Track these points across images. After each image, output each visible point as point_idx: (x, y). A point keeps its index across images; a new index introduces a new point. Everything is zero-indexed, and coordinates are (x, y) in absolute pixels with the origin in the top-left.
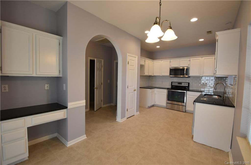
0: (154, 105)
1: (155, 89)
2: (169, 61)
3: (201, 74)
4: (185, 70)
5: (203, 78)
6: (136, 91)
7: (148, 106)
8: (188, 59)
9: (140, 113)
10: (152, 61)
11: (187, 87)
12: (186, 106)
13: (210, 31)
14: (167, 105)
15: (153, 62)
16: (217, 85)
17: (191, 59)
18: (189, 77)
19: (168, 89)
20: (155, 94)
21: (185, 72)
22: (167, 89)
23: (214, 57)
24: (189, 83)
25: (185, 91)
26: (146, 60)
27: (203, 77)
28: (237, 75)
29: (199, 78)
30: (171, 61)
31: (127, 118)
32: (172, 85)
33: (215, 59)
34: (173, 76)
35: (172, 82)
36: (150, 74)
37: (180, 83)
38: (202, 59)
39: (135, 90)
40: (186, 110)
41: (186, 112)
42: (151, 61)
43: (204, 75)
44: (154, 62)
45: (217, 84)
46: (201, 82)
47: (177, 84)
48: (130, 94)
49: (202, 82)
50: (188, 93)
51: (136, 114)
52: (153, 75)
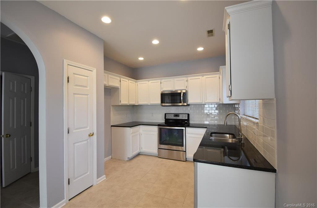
0: (140, 153)
1: (141, 126)
2: (159, 81)
3: (203, 101)
4: (182, 95)
5: (206, 106)
6: (95, 137)
7: (128, 158)
8: (185, 79)
9: (106, 177)
10: (134, 82)
11: (186, 120)
12: (185, 151)
13: (211, 29)
14: (159, 152)
15: (136, 83)
16: (228, 117)
17: (189, 78)
18: (188, 105)
19: (159, 125)
20: (140, 135)
21: (182, 98)
22: (157, 126)
23: (218, 76)
24: (188, 115)
25: (184, 128)
26: (122, 79)
27: (206, 104)
28: (273, 99)
29: (201, 106)
30: (161, 81)
31: (69, 200)
32: (166, 118)
33: (219, 78)
34: (170, 104)
35: (165, 114)
36: (132, 102)
37: (177, 115)
38: (203, 77)
39: (91, 135)
40: (186, 158)
41: (187, 160)
42: (132, 82)
43: (207, 101)
44: (138, 83)
45: (228, 115)
46: (204, 111)
47: (172, 117)
48: (76, 145)
49: (206, 111)
50: (189, 130)
51: (97, 182)
52: (137, 104)
